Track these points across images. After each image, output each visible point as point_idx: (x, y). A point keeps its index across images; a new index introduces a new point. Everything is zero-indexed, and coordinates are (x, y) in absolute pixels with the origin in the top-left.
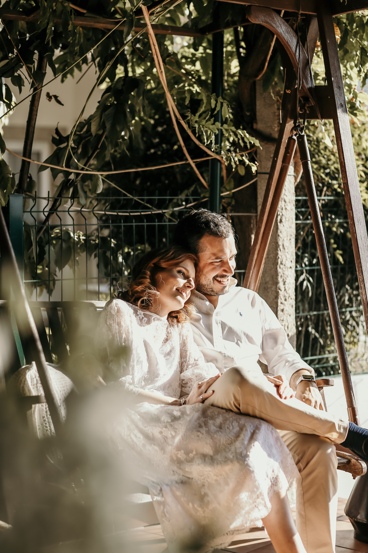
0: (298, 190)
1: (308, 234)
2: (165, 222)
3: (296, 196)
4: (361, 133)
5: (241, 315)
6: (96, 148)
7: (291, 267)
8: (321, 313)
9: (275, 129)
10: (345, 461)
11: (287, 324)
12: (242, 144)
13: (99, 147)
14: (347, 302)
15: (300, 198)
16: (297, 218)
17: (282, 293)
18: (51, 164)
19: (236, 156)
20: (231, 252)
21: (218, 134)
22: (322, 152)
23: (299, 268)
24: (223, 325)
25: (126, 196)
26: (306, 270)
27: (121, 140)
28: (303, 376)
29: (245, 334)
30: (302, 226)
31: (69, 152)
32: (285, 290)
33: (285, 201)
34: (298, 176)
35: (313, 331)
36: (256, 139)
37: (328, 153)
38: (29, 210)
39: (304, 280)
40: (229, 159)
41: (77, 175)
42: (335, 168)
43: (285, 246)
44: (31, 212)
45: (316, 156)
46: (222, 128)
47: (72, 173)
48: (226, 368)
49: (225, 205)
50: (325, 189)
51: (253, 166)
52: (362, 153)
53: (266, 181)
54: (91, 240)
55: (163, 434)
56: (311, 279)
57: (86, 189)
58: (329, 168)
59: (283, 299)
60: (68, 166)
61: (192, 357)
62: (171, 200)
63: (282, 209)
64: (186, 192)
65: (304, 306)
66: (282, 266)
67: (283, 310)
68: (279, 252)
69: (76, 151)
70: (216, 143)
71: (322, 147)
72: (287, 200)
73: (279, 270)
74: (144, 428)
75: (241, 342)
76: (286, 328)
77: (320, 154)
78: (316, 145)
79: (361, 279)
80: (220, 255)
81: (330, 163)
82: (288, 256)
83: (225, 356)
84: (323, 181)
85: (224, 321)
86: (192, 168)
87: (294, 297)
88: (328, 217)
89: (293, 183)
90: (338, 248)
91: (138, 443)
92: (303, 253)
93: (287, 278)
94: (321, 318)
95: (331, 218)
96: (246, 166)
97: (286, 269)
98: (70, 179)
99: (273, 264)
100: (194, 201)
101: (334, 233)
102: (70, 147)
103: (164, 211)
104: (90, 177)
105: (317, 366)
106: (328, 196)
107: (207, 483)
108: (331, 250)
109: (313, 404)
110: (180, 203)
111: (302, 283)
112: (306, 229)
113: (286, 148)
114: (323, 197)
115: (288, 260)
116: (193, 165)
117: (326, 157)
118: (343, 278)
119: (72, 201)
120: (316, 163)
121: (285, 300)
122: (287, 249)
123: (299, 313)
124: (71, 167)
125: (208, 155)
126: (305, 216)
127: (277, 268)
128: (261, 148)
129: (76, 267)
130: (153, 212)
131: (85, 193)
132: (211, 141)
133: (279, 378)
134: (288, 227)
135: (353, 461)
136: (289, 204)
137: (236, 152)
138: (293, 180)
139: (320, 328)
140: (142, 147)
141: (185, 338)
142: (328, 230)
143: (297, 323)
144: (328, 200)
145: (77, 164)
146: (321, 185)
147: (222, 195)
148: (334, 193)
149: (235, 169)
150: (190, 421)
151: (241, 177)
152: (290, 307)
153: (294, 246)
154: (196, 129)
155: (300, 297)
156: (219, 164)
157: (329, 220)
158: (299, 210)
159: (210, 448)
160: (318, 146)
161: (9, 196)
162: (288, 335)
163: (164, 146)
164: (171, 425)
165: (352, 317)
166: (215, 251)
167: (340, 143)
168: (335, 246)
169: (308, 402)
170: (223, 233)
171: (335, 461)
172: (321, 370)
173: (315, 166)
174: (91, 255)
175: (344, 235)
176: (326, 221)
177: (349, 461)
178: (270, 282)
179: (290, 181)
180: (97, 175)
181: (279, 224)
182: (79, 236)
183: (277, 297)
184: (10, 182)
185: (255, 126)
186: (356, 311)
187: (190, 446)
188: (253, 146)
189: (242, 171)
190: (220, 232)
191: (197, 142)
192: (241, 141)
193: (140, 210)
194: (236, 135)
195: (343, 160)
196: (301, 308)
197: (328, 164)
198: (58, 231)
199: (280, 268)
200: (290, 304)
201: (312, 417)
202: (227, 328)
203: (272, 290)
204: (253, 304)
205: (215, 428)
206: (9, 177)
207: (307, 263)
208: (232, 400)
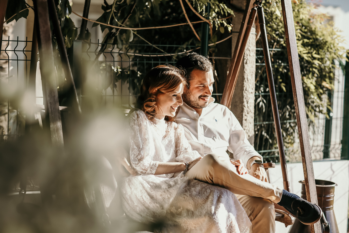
0: (258, 44)
1: (264, 72)
2: (172, 61)
3: (257, 47)
4: (299, 8)
5: (216, 121)
6: (130, 13)
7: (252, 93)
8: (271, 123)
9: (244, 4)
10: (280, 215)
11: (248, 129)
12: (222, 13)
13: (131, 12)
14: (287, 117)
15: (259, 49)
16: (257, 62)
17: (245, 109)
18: (100, 22)
19: (218, 20)
20: (210, 80)
21: (207, 6)
22: (274, 20)
23: (257, 94)
24: (205, 127)
25: (148, 44)
26: (262, 95)
27: (145, 8)
28: (255, 160)
29: (218, 133)
30: (260, 67)
31: (112, 14)
32: (248, 107)
33: (249, 50)
34: (258, 34)
35: (265, 135)
36: (232, 10)
37: (278, 21)
38: (86, 51)
39: (260, 101)
40: (214, 22)
41: (117, 29)
42: (282, 31)
43: (248, 79)
44: (87, 52)
45: (271, 23)
46: (210, 2)
47: (114, 28)
48: (205, 154)
49: (211, 52)
50: (275, 44)
51: (229, 27)
52: (300, 22)
53: (237, 37)
54: (125, 72)
55: (163, 196)
56: (265, 101)
57: (122, 39)
58: (278, 31)
59: (246, 113)
60: (111, 24)
61: (183, 147)
62: (177, 48)
63: (247, 55)
64: (186, 43)
65: (260, 118)
66: (246, 92)
67: (246, 120)
68: (245, 83)
69: (116, 14)
70: (206, 12)
71: (274, 17)
72: (250, 50)
73: (244, 94)
74: (151, 192)
75: (216, 138)
76: (248, 132)
77: (273, 22)
78: (271, 16)
79: (295, 100)
80: (203, 82)
81: (279, 27)
82: (250, 86)
83: (205, 146)
84: (274, 39)
85: (205, 124)
86: (190, 28)
87: (253, 111)
88: (276, 62)
89: (255, 39)
90: (282, 82)
91: (147, 202)
92: (260, 84)
93: (249, 99)
94: (270, 126)
95: (279, 62)
96: (225, 27)
97: (249, 94)
98: (113, 32)
99: (241, 90)
100: (191, 49)
101: (280, 73)
102: (112, 12)
103: (172, 54)
104: (126, 31)
105: (267, 157)
106: (277, 48)
107: (189, 228)
108: (278, 83)
109: (261, 178)
110: (183, 50)
111: (259, 103)
112: (263, 69)
113: (250, 15)
114: (274, 49)
115: (250, 88)
116: (191, 26)
117: (276, 23)
118: (285, 101)
119: (113, 46)
120: (270, 27)
121: (248, 113)
122: (250, 81)
123: (257, 122)
124: (113, 25)
125: (201, 20)
126: (262, 61)
127: (243, 93)
128: (235, 16)
129: (115, 89)
130: (165, 55)
131: (122, 41)
132: (203, 10)
133: (238, 161)
134: (251, 67)
135: (286, 215)
136: (252, 52)
137: (218, 18)
138: (255, 37)
139: (270, 133)
140: (160, 14)
141: (179, 135)
142: (276, 71)
143: (255, 128)
144: (277, 51)
145: (117, 23)
146: (273, 41)
147: (209, 45)
148: (281, 47)
149: (218, 28)
150: (180, 188)
151: (222, 35)
152: (251, 118)
153: (254, 79)
154: (193, 3)
155: (257, 113)
156: (208, 25)
157: (278, 64)
158: (258, 57)
159: (192, 206)
160: (272, 16)
161: (73, 41)
162: (249, 136)
163: (174, 14)
164: (168, 191)
165: (290, 126)
166: (200, 79)
167: (285, 13)
168: (281, 80)
169: (258, 177)
170: (205, 68)
171: (274, 215)
172: (270, 159)
173: (269, 29)
174: (124, 82)
175: (286, 74)
176: (275, 64)
177: (283, 216)
178: (239, 102)
179: (253, 38)
180: (130, 30)
181: (245, 65)
182: (117, 69)
183: (242, 111)
184: (74, 32)
185: (231, 2)
186: (293, 123)
187: (179, 204)
188: (229, 14)
189: (222, 31)
190: (203, 67)
191: (194, 11)
192: (222, 11)
193: (157, 54)
194: (219, 7)
195: (286, 24)
196: (258, 119)
197: (278, 28)
198: (104, 65)
199: (245, 93)
200: (251, 116)
201: (259, 187)
202: (207, 129)
203: (240, 107)
204: (224, 114)
205: (195, 193)
206: (73, 29)
207: (263, 91)
208: (208, 175)
